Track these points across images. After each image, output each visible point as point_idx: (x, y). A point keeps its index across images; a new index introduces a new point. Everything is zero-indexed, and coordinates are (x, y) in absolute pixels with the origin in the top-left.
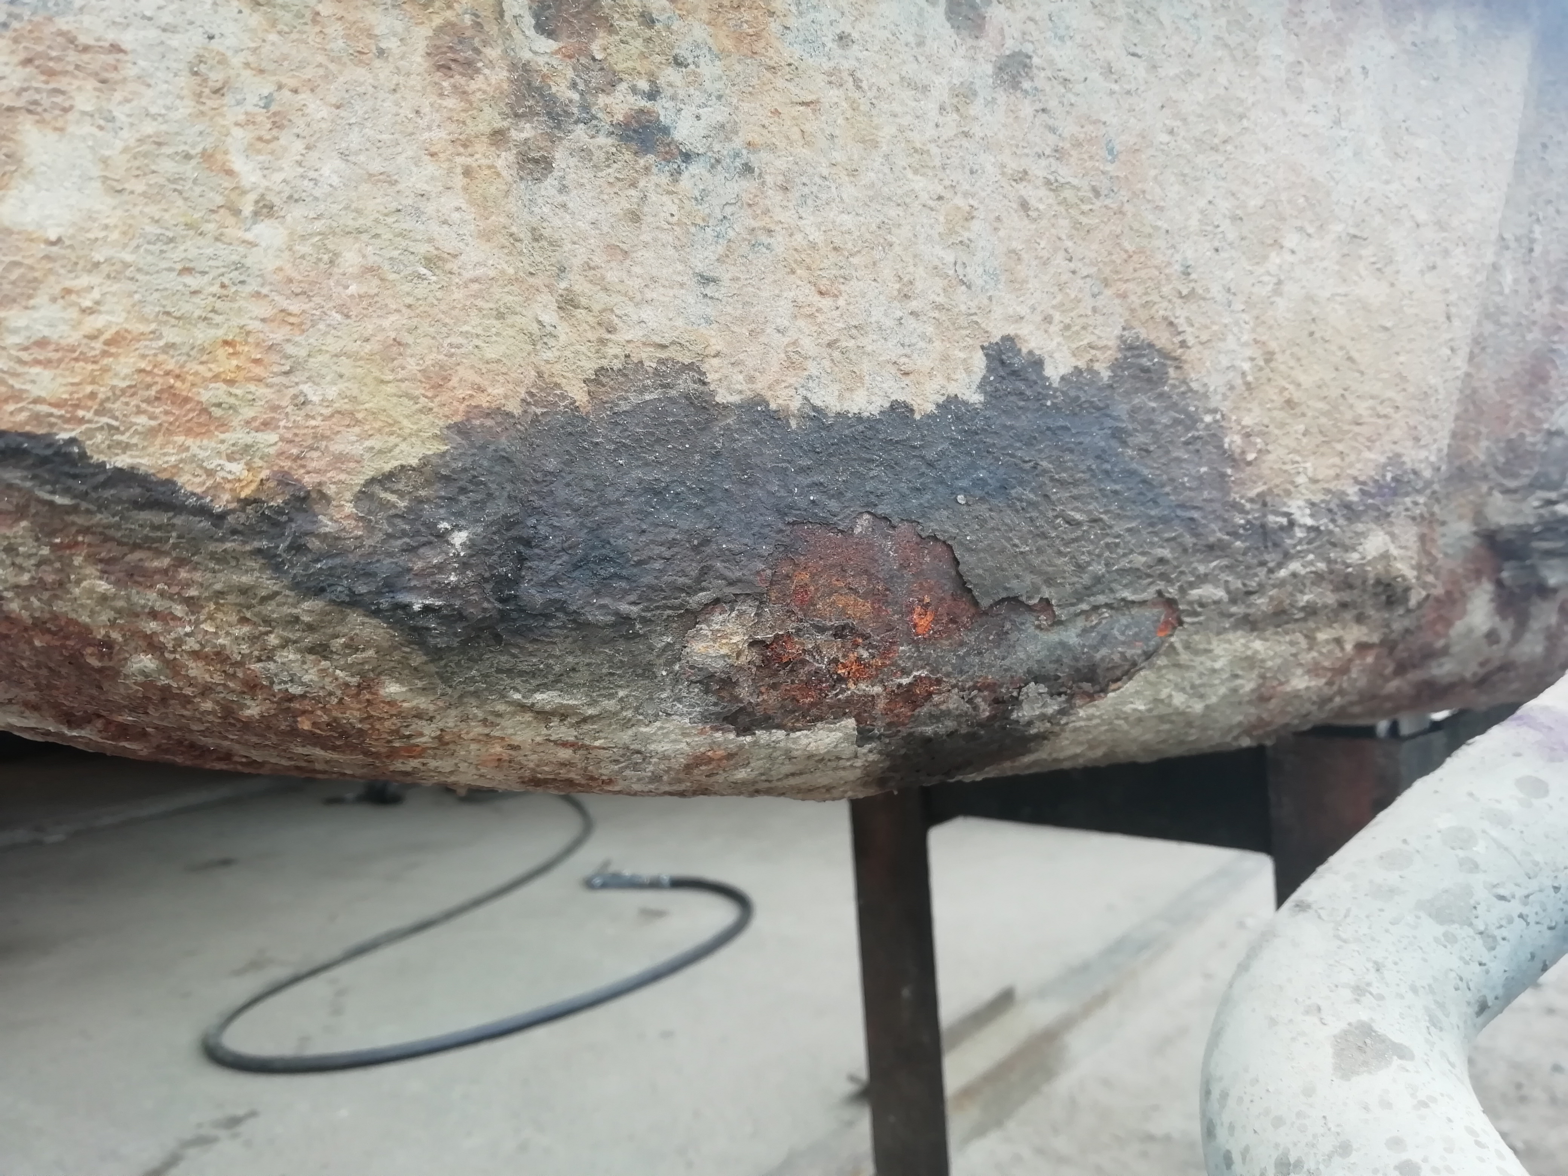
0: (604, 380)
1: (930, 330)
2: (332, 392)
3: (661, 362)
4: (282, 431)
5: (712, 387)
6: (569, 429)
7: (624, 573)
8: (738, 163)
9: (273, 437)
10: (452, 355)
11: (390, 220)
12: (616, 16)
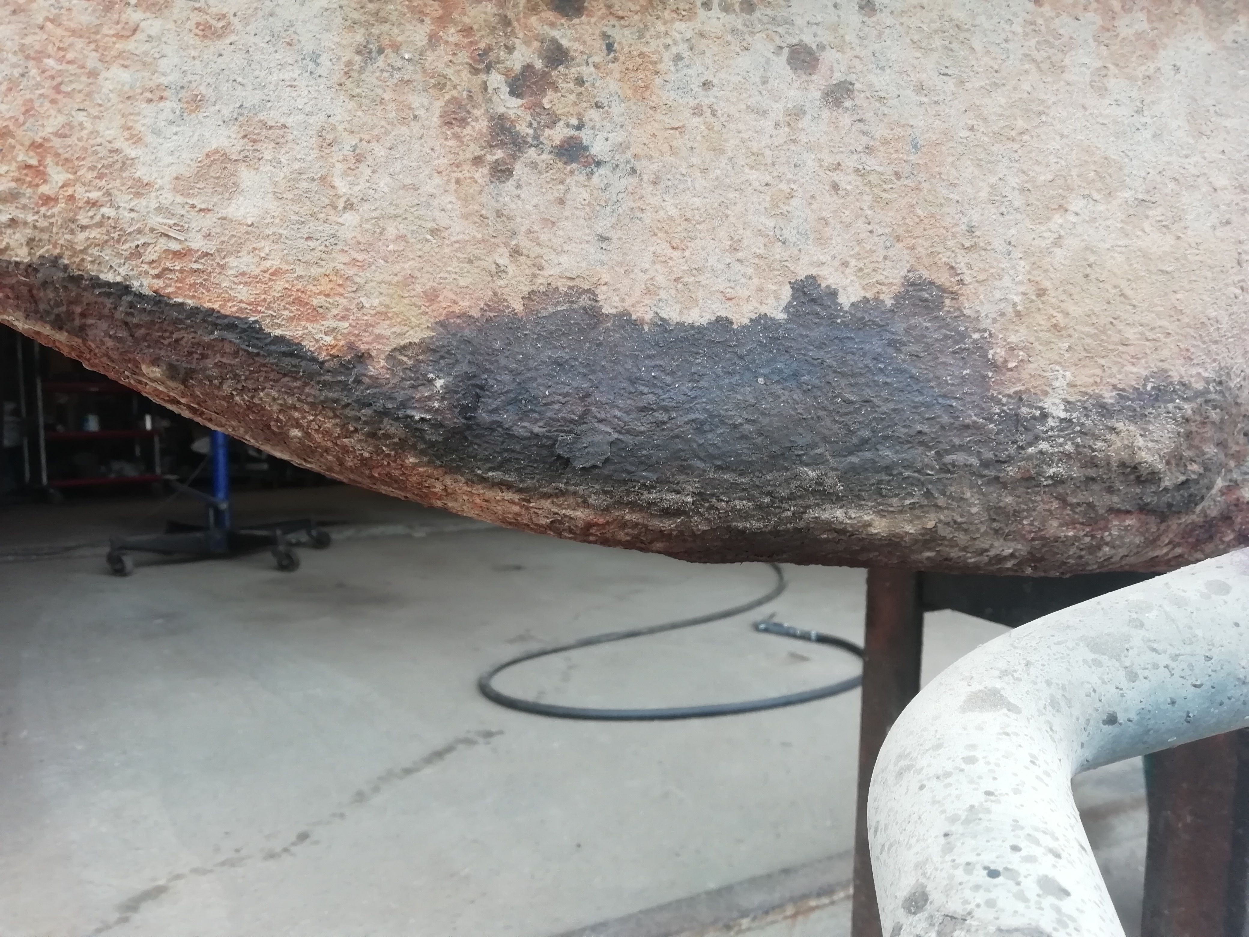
0: (533, 298)
1: (750, 271)
2: (376, 302)
3: (570, 288)
4: (351, 321)
5: (601, 304)
6: (510, 325)
7: (537, 409)
8: (628, 168)
9: (346, 324)
10: (441, 283)
11: (413, 210)
12: (560, 81)
